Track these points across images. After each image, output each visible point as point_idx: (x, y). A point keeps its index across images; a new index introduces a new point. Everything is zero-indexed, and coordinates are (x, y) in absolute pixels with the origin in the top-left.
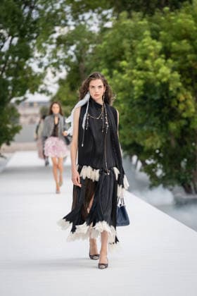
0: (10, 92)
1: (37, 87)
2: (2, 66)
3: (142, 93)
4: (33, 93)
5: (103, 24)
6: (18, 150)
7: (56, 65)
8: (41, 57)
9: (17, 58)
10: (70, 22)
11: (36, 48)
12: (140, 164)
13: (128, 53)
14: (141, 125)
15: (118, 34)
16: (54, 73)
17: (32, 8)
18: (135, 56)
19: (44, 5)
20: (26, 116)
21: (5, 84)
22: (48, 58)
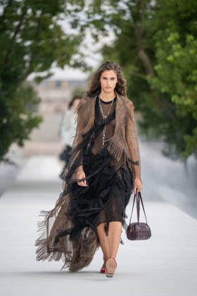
0: (27, 65)
1: (69, 58)
2: (16, 23)
4: (62, 67)
6: (37, 153)
7: (99, 25)
8: (76, 11)
9: (39, 13)
16: (96, 37)
20: (49, 101)
21: (20, 51)
22: (87, 12)
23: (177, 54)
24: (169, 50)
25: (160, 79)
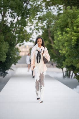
0: (17, 41)
1: (29, 39)
2: (13, 29)
3: (76, 43)
4: (27, 42)
5: (59, 12)
6: (19, 67)
7: (37, 29)
8: (31, 25)
9: (20, 26)
10: (44, 10)
11: (29, 21)
12: (74, 75)
13: (70, 25)
14: (75, 57)
15: (66, 16)
16: (37, 33)
17: (27, 4)
18: (73, 26)
19: (33, 2)
20: (23, 52)
21: (15, 37)
22: (34, 26)
23: (60, 38)
24: (58, 37)
25: (55, 45)
